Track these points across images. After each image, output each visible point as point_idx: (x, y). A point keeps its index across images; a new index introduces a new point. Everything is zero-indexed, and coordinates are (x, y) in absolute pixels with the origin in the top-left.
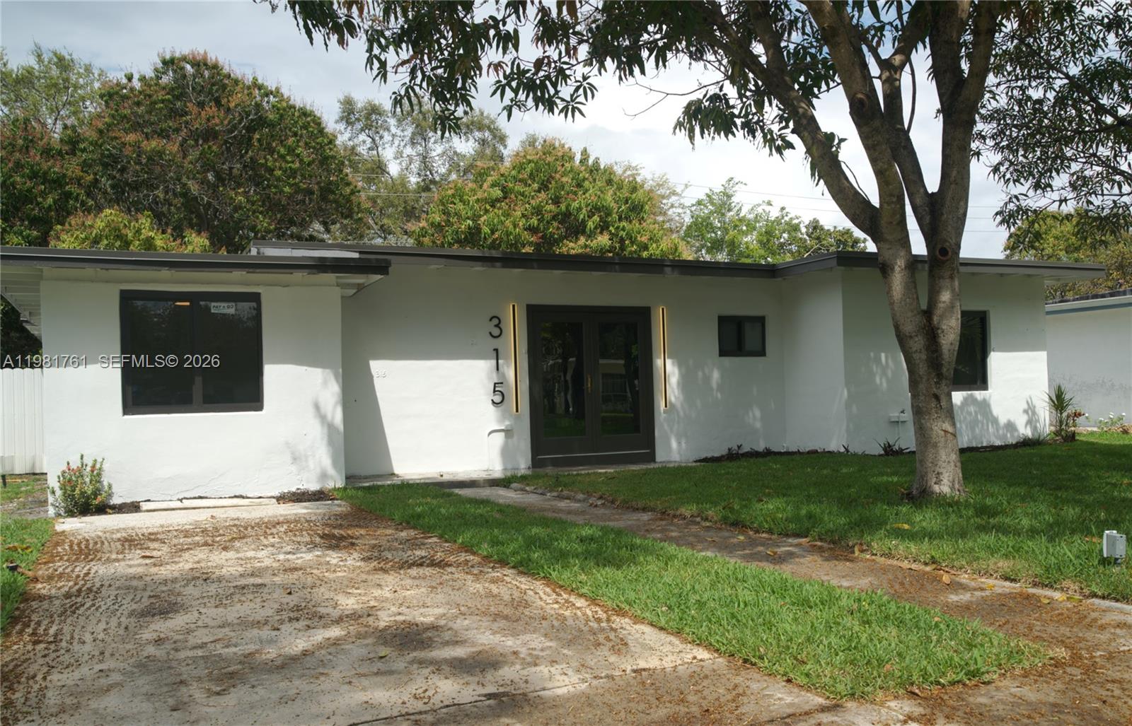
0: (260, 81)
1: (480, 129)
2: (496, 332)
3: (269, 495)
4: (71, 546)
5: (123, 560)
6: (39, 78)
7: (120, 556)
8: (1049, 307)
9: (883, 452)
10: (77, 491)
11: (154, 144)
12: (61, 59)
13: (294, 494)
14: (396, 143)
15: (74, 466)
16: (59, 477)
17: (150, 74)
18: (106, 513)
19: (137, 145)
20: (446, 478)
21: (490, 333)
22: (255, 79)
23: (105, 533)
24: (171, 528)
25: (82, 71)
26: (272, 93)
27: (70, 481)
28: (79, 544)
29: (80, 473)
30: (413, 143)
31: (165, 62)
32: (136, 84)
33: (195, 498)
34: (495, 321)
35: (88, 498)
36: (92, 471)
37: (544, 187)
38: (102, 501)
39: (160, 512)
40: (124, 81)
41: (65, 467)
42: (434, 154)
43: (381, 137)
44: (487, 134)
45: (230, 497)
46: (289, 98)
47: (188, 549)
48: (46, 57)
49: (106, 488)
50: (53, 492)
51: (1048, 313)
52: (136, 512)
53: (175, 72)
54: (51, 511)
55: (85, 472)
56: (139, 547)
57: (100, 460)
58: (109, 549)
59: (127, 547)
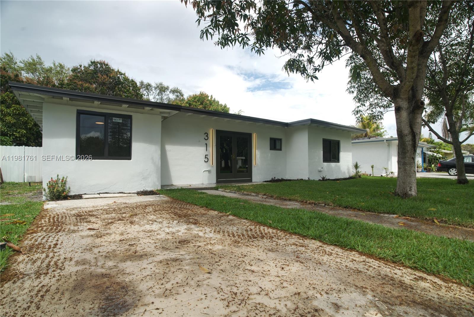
0: (120, 71)
1: (177, 92)
2: (206, 138)
3: (133, 192)
4: (49, 219)
5: (78, 231)
6: (54, 70)
7: (76, 228)
8: (353, 141)
9: (322, 179)
10: (55, 190)
11: (87, 85)
12: (61, 65)
13: (142, 192)
14: (154, 94)
15: (54, 179)
16: (47, 184)
17: (87, 66)
18: (67, 199)
19: (82, 85)
20: (193, 187)
21: (205, 138)
22: (118, 70)
23: (67, 210)
24: (98, 208)
25: (67, 69)
26: (123, 74)
27: (52, 185)
28: (54, 217)
29: (56, 182)
30: (158, 95)
31: (92, 62)
32: (83, 69)
33: (104, 193)
34: (206, 134)
35: (60, 193)
36: (62, 182)
37: (202, 104)
38: (66, 195)
39: (91, 199)
40: (79, 67)
41: (50, 180)
42: (164, 98)
43: (150, 93)
44: (178, 94)
45: (118, 193)
46: (128, 77)
47: (111, 223)
48: (56, 65)
49: (68, 189)
50: (45, 190)
51: (352, 143)
52: (81, 199)
53: (94, 66)
54: (44, 198)
55: (59, 182)
56: (85, 220)
57: (65, 177)
58: (69, 222)
59: (78, 220)
